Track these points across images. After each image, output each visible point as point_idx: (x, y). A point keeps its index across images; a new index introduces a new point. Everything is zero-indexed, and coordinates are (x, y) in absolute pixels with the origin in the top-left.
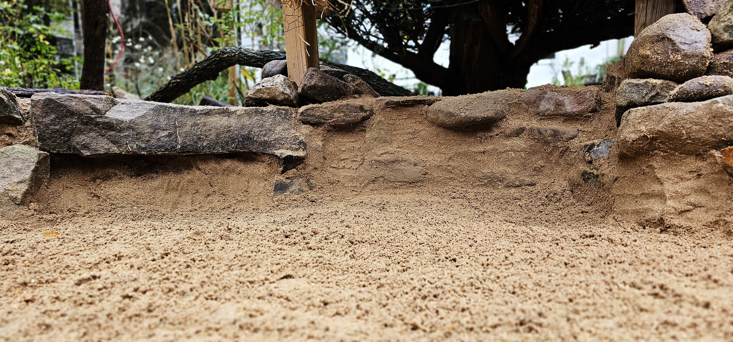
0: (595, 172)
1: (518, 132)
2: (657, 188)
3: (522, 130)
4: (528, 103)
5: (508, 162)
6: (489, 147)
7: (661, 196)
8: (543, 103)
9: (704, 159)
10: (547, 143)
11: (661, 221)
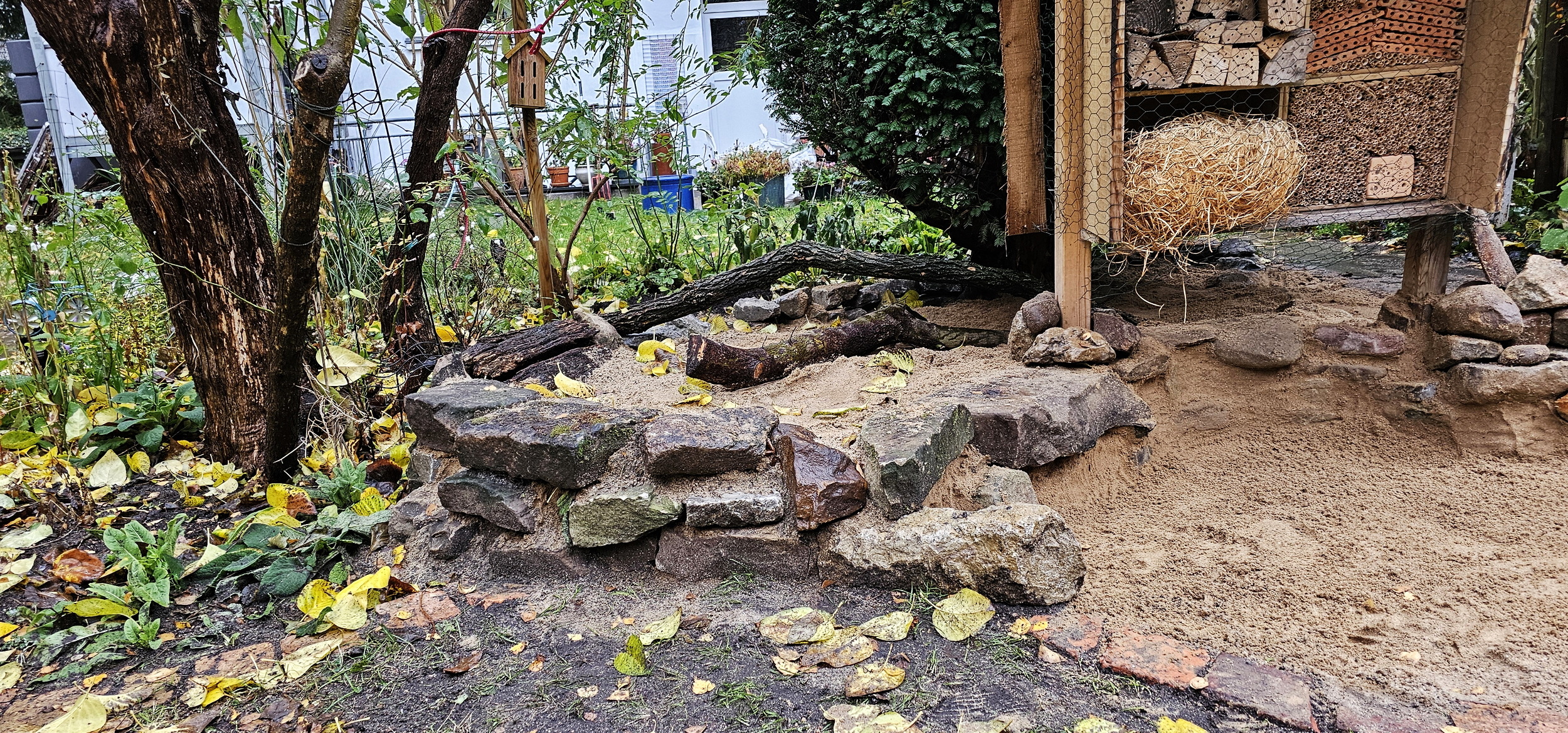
0: (1426, 411)
1: (1321, 370)
2: (1505, 428)
3: (1326, 368)
4: (1327, 341)
5: (1311, 399)
6: (1289, 385)
7: (1512, 435)
8: (1346, 342)
9: (1537, 406)
10: (1354, 381)
11: (1515, 453)
